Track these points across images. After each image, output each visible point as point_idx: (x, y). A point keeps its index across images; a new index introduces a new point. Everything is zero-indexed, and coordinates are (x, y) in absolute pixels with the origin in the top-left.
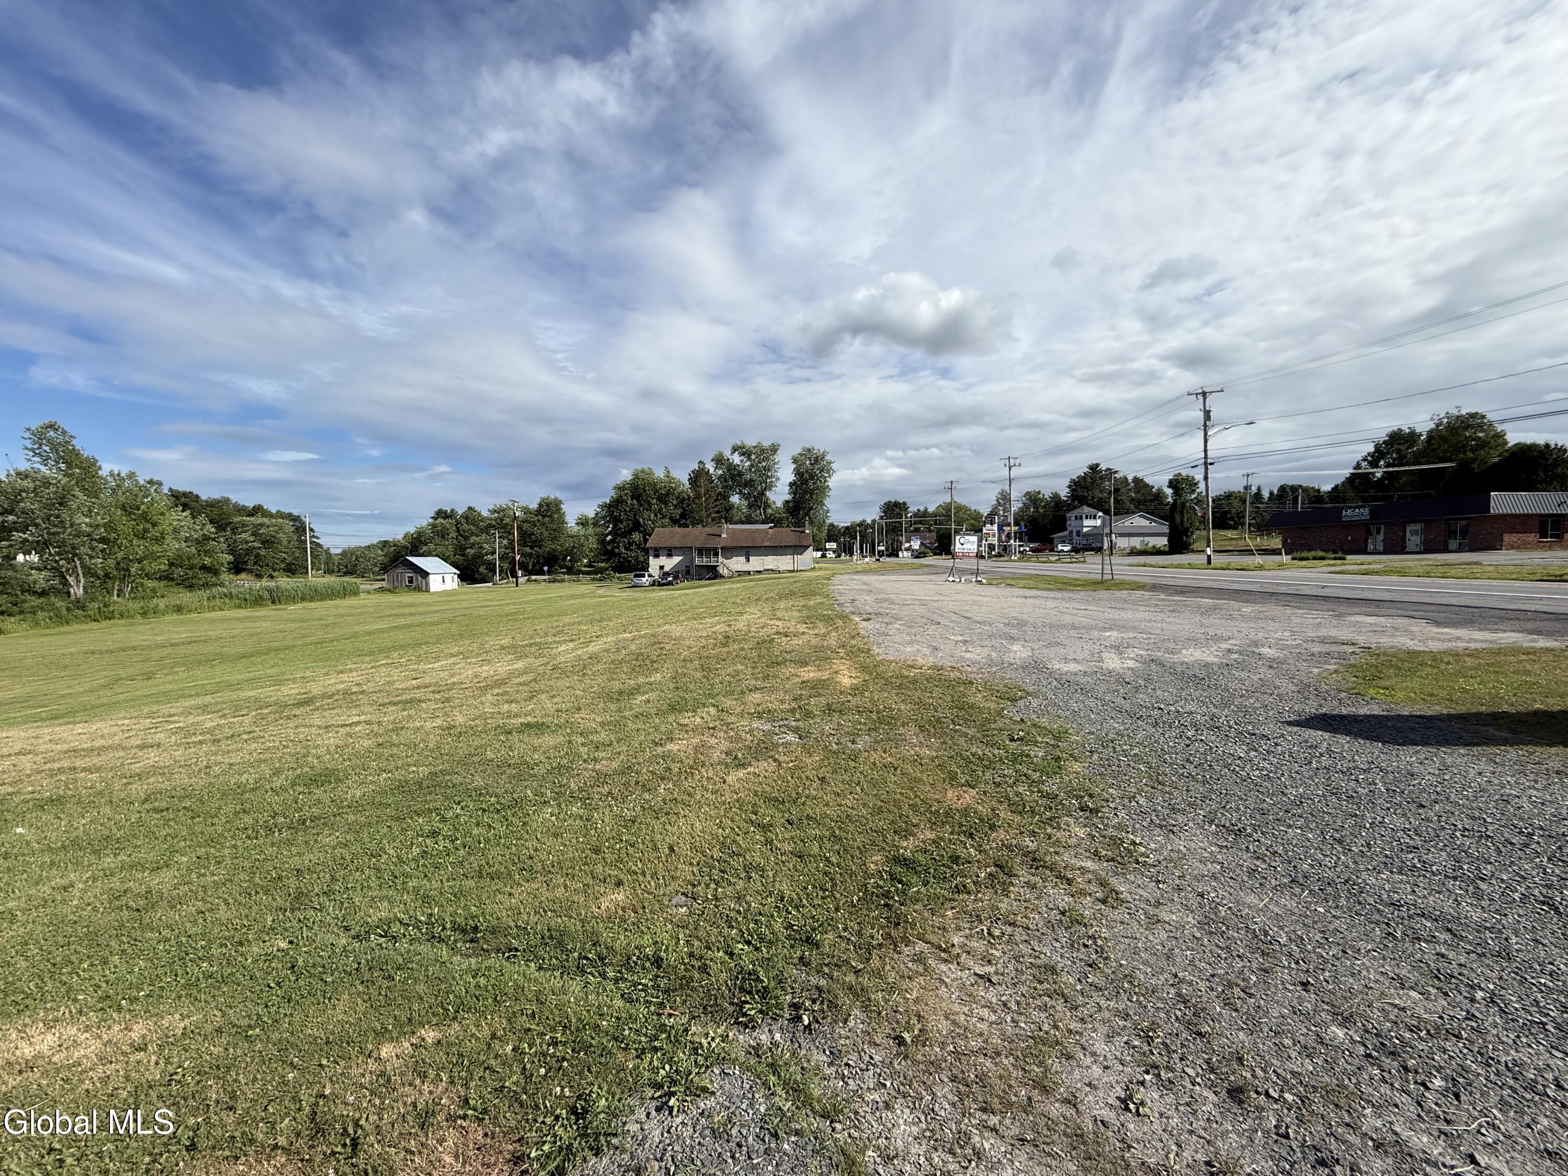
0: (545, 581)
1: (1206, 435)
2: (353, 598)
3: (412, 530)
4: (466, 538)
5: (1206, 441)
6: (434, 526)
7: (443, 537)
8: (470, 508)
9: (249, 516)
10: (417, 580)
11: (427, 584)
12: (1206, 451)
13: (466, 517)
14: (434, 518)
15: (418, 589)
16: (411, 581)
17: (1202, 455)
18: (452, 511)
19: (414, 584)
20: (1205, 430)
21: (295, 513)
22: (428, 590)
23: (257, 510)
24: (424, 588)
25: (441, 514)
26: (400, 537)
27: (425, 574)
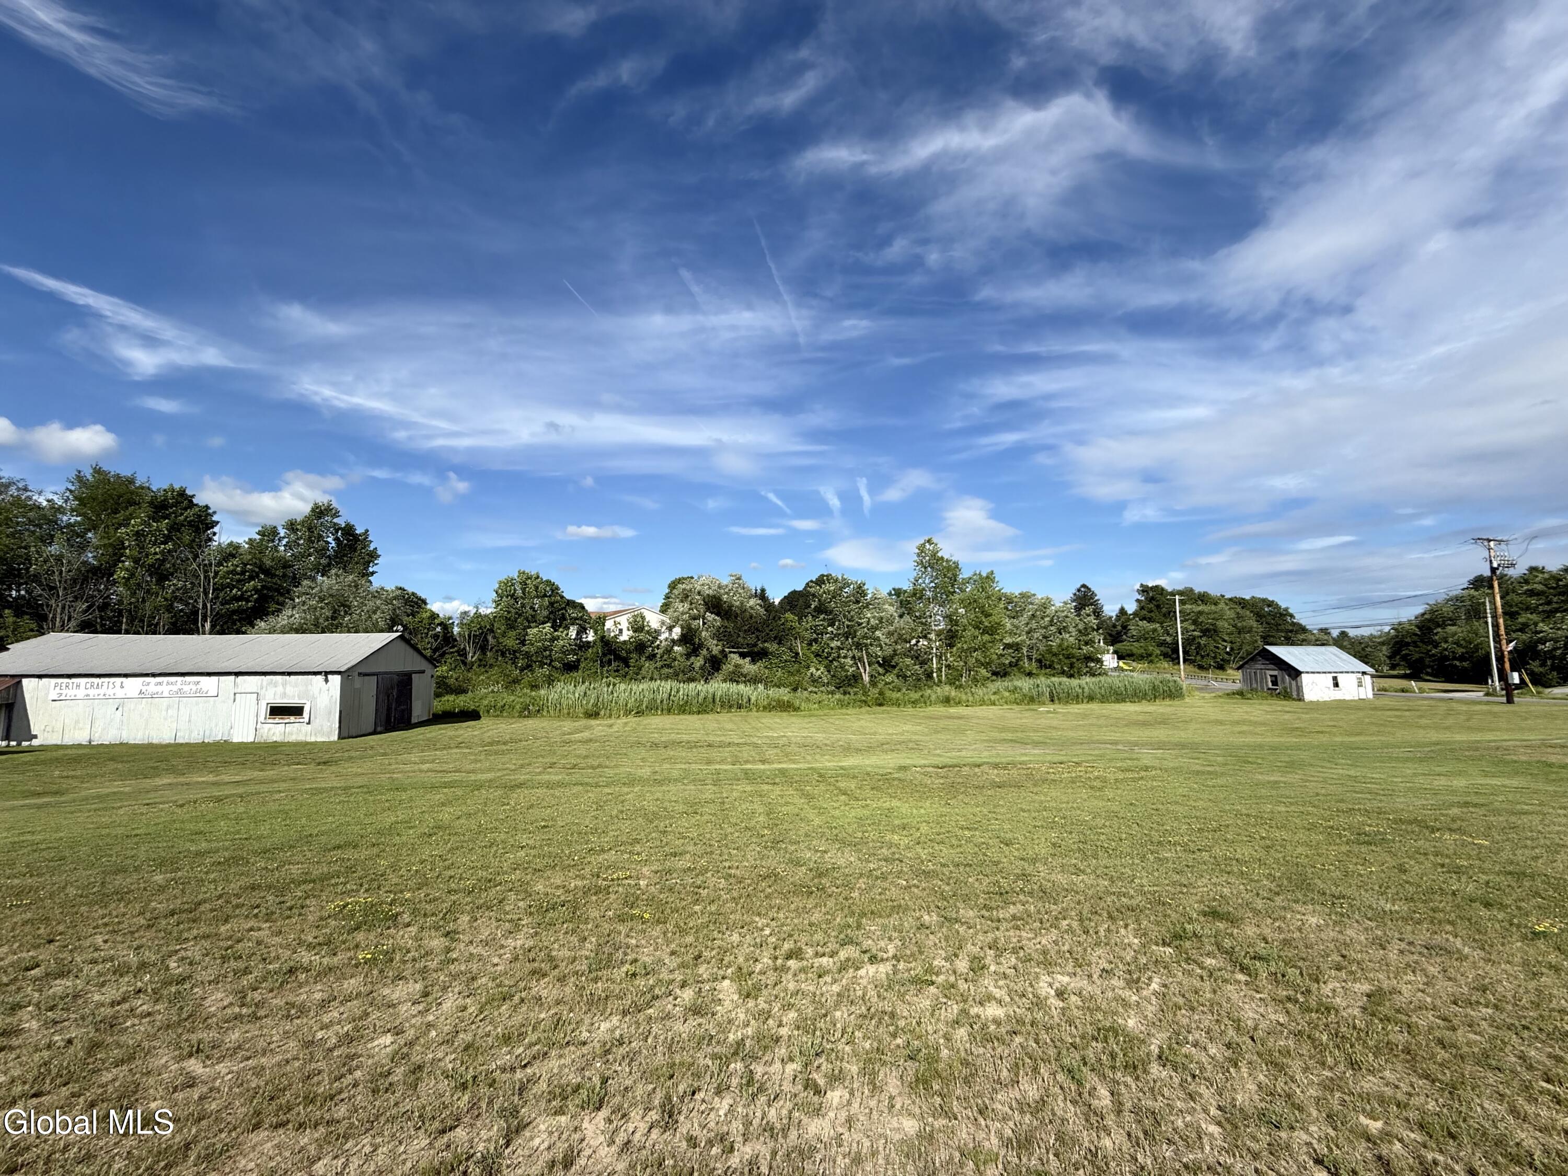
2: (1168, 702)
10: (1283, 681)
11: (1299, 689)
15: (1286, 695)
16: (1275, 683)
19: (1279, 688)
22: (1300, 698)
24: (1295, 696)
27: (1295, 673)
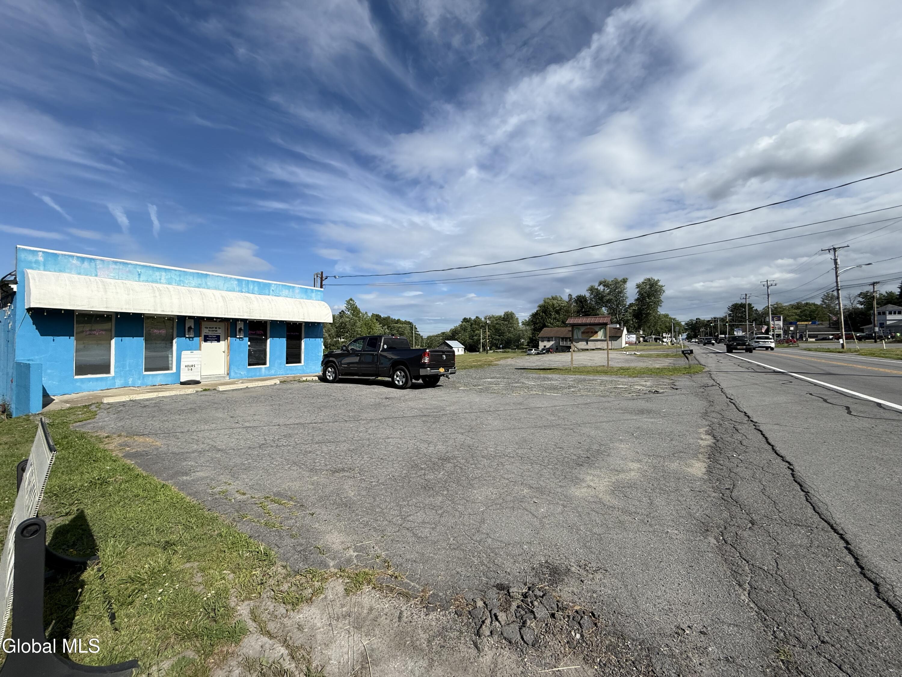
0: (501, 352)
1: (836, 273)
3: (453, 328)
4: (474, 331)
5: (837, 277)
6: (461, 326)
7: (464, 331)
8: (477, 317)
9: (396, 323)
12: (837, 282)
13: (475, 321)
14: (462, 322)
17: (835, 284)
18: (470, 318)
20: (836, 270)
21: (411, 321)
23: (398, 321)
25: (465, 320)
26: (448, 331)
